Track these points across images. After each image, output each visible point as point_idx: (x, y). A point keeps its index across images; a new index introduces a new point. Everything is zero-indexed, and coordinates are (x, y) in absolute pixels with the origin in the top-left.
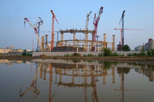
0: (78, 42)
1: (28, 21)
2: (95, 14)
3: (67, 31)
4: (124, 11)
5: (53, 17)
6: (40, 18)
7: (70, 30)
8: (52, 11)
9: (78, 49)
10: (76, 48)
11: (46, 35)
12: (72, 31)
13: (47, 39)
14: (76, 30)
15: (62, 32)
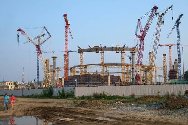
0: (106, 66)
1: (23, 33)
2: (139, 20)
3: (90, 50)
4: (181, 15)
5: (66, 27)
6: (44, 27)
7: (94, 48)
8: (65, 16)
9: (109, 78)
10: (106, 77)
11: (54, 57)
12: (97, 49)
13: (54, 63)
14: (105, 47)
15: (81, 51)
